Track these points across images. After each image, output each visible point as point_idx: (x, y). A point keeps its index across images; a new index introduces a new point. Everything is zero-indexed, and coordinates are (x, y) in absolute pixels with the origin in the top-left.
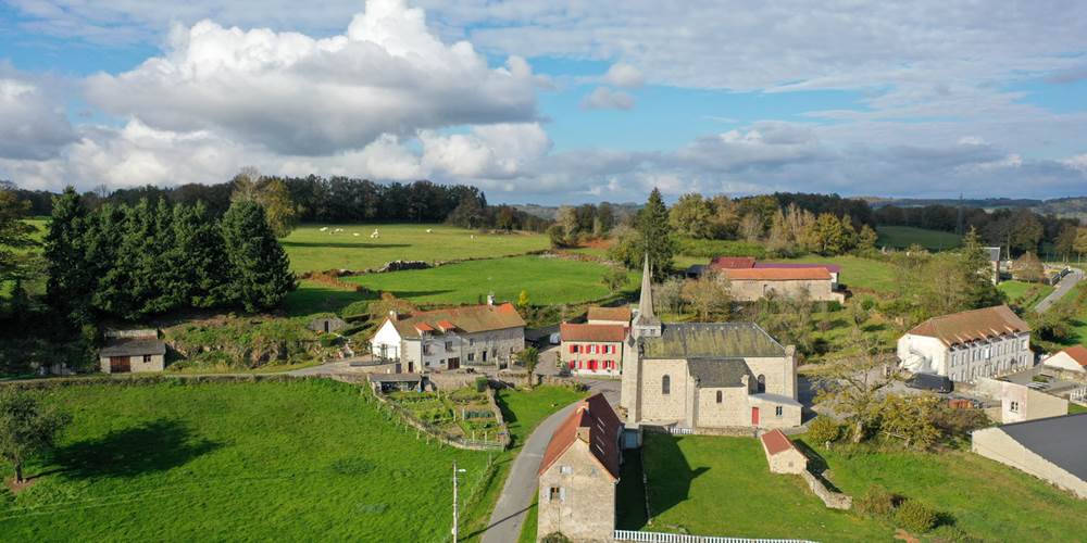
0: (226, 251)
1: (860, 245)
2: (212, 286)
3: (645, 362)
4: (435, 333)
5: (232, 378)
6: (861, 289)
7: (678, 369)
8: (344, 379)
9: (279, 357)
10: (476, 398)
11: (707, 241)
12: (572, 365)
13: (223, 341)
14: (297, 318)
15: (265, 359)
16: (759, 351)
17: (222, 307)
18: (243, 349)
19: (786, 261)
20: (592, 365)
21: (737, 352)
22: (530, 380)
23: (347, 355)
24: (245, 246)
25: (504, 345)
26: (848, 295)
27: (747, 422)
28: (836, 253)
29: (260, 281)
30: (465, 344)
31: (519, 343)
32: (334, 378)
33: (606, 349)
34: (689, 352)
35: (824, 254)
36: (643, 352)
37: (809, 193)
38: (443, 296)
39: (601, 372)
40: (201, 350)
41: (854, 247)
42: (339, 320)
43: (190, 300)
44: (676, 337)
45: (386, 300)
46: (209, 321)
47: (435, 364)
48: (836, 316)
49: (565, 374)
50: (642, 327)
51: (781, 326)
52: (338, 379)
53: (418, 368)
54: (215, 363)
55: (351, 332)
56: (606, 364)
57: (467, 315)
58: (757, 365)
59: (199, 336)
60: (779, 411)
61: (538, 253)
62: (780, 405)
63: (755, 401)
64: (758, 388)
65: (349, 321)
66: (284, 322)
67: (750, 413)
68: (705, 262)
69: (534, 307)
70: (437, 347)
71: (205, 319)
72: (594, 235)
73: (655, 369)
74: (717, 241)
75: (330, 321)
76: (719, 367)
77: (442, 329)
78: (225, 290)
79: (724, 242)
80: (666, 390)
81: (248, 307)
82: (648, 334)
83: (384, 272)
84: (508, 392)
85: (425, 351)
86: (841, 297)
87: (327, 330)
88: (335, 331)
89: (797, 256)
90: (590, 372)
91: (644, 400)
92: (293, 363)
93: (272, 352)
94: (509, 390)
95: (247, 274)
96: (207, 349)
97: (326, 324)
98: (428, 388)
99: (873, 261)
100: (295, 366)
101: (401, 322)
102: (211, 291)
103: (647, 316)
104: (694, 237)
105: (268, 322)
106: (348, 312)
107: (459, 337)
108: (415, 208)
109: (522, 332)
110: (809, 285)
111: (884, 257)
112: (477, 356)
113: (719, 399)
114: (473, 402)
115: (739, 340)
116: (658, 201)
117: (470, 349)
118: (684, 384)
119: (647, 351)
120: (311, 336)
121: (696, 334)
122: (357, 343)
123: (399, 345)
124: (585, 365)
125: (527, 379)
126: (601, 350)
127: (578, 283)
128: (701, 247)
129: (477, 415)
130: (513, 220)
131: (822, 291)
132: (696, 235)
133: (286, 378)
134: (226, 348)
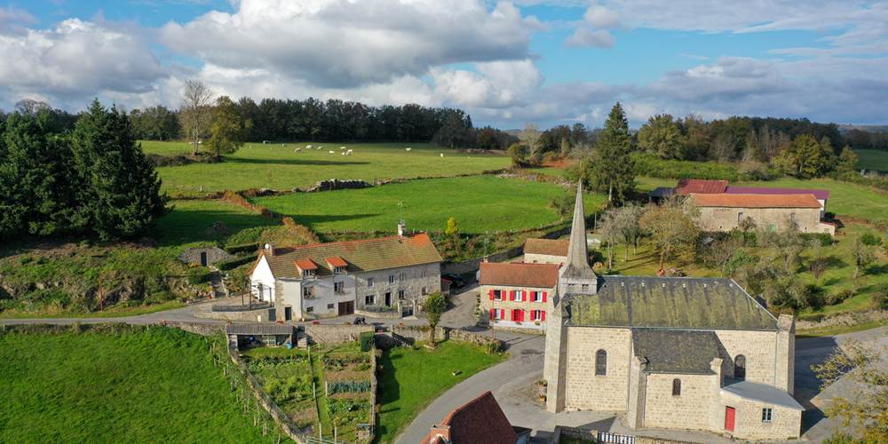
0: (75, 167)
1: (838, 168)
2: (56, 209)
3: (571, 330)
4: (320, 271)
5: (50, 326)
6: (853, 219)
7: (619, 343)
8: (196, 329)
9: (132, 297)
10: (357, 360)
11: (675, 162)
12: (492, 315)
13: (63, 276)
14: (168, 248)
15: (114, 298)
16: (738, 321)
17: (65, 235)
18: (86, 286)
19: (761, 184)
20: (517, 315)
21: (705, 321)
22: (433, 335)
23: (218, 295)
24: (98, 162)
25: (413, 285)
26: (839, 225)
27: (717, 425)
28: (813, 175)
29: (118, 204)
30: (362, 285)
31: (435, 283)
32: (183, 327)
33: (535, 297)
34: (634, 320)
35: (800, 177)
36: (570, 317)
37: (778, 118)
38: (360, 222)
39: (528, 324)
40: (32, 287)
41: (831, 169)
42: (220, 251)
43: (27, 227)
44: (618, 296)
45: (286, 226)
46: (52, 252)
47: (320, 309)
48: (830, 252)
49: (482, 326)
50: (570, 281)
51: (765, 273)
52: (189, 329)
53: (297, 314)
54: (47, 304)
55: (229, 266)
56: (534, 315)
57: (368, 248)
58: (734, 342)
59: (34, 269)
60: (767, 415)
61: (496, 173)
62: (768, 406)
63: (729, 397)
64: (734, 375)
65: (232, 251)
66: (150, 252)
67: (722, 413)
68: (673, 184)
69: (463, 236)
70: (323, 288)
71: (49, 249)
72: (562, 155)
73: (585, 342)
74: (686, 162)
75: (208, 252)
76: (678, 342)
77: (331, 267)
78: (71, 214)
79: (693, 163)
80: (601, 370)
81: (102, 234)
82: (578, 289)
83: (313, 191)
84: (402, 351)
85: (306, 294)
86: (830, 229)
87: (204, 262)
88: (214, 264)
89: (771, 178)
90: (513, 325)
91: (570, 382)
92: (149, 304)
93: (124, 290)
94: (406, 349)
95: (103, 195)
96: (41, 286)
97: (203, 256)
98: (302, 343)
99: (854, 185)
100: (152, 308)
101: (279, 258)
102: (52, 216)
103: (577, 264)
104: (663, 158)
105: (125, 253)
106: (233, 242)
107: (353, 277)
108: (402, 128)
109: (437, 269)
110: (793, 214)
111: (866, 180)
112: (378, 299)
113: (676, 389)
114: (351, 366)
115: (709, 304)
116: (620, 117)
117: (369, 291)
118: (627, 364)
119: (575, 314)
120: (180, 270)
121: (647, 291)
122: (235, 280)
123: (273, 287)
124: (508, 314)
125: (429, 333)
126: (528, 297)
127: (526, 206)
128: (669, 167)
129: (347, 388)
130: (491, 141)
131: (810, 222)
132: (664, 154)
133: (121, 327)
134: (65, 286)
